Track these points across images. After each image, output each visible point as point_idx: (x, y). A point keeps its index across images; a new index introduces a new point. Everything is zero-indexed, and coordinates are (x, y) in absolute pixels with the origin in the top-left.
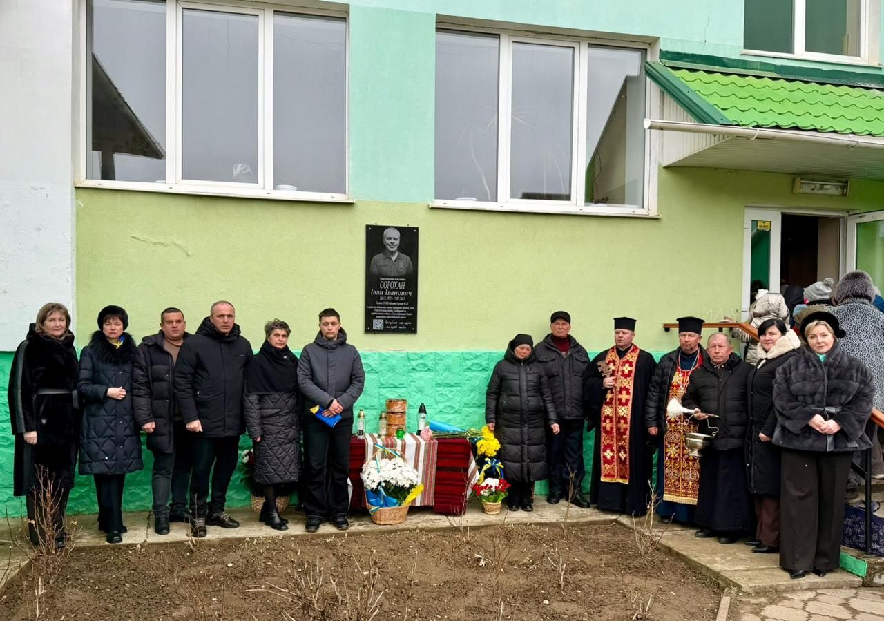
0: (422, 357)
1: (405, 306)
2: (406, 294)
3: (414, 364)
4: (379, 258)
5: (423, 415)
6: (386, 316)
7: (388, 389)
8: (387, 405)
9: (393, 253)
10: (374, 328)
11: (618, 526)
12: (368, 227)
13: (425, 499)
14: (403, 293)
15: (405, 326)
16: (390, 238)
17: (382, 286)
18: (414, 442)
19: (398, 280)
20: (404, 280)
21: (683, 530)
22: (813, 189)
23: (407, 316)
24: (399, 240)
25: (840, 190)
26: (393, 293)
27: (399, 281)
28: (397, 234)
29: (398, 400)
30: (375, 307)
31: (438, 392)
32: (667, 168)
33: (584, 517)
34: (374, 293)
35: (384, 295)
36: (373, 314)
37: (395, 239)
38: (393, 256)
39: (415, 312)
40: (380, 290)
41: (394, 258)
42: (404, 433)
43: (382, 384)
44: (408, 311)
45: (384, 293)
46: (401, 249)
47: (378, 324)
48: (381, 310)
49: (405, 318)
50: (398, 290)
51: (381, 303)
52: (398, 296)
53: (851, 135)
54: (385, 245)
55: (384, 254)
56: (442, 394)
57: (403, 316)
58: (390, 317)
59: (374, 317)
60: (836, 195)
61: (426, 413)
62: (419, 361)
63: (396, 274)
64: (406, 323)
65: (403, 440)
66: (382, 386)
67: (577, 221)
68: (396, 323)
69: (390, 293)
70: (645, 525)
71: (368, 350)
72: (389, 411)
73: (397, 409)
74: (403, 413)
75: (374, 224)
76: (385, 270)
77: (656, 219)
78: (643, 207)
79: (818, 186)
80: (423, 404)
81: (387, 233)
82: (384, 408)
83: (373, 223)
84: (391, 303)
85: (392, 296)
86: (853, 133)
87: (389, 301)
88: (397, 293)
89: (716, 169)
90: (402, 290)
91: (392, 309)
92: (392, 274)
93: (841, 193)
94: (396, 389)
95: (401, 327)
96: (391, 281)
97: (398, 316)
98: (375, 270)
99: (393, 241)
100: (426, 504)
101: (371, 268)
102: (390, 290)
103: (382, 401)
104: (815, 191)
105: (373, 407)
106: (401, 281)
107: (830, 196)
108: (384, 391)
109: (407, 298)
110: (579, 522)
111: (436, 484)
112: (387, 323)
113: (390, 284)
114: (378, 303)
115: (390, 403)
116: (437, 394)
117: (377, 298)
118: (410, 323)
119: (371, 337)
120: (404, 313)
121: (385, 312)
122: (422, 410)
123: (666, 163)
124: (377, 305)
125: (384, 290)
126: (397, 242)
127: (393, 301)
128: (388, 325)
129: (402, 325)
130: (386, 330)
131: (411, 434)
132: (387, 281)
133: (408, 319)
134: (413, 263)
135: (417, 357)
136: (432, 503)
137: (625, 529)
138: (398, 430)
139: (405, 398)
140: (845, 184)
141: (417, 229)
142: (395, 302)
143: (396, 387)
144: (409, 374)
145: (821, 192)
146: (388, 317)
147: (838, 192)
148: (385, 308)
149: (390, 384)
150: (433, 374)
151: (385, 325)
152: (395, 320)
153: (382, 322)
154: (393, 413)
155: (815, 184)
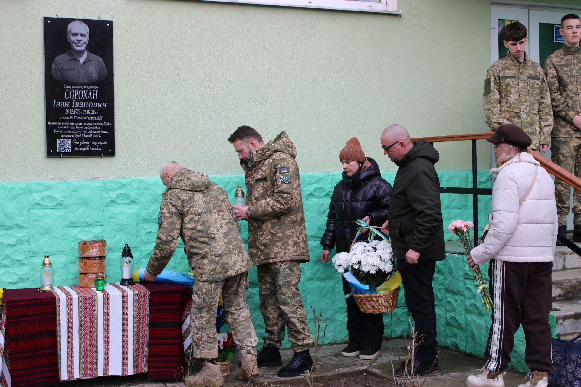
0: (123, 186)
1: (99, 121)
2: (100, 105)
3: (113, 195)
4: (62, 59)
5: (127, 259)
6: (74, 134)
7: (80, 229)
8: (80, 248)
9: (80, 53)
10: (59, 150)
11: (369, 377)
12: (46, 19)
13: (137, 366)
14: (95, 105)
15: (100, 147)
16: (76, 34)
17: (68, 95)
18: (120, 293)
19: (88, 87)
21: (443, 375)
23: (101, 134)
24: (88, 36)
26: (82, 105)
27: (89, 90)
28: (85, 29)
29: (96, 242)
30: (59, 123)
31: (145, 229)
33: (329, 371)
34: (57, 104)
35: (70, 107)
36: (57, 132)
37: (82, 35)
38: (81, 56)
39: (111, 130)
40: (65, 101)
41: (82, 60)
42: (105, 282)
43: (72, 222)
44: (103, 127)
45: (71, 104)
46: (90, 48)
47: (64, 145)
48: (67, 127)
49: (98, 136)
50: (89, 101)
51: (67, 118)
52: (88, 108)
54: (69, 43)
55: (68, 54)
56: (150, 232)
57: (97, 134)
58: (80, 136)
59: (59, 136)
61: (131, 257)
62: (118, 192)
63: (86, 81)
64: (101, 143)
65: (103, 291)
66: (73, 225)
67: (306, 15)
68: (88, 143)
69: (77, 105)
70: (406, 370)
71: (51, 179)
72: (84, 255)
73: (94, 252)
74: (102, 258)
75: (55, 16)
76: (72, 75)
77: (396, 15)
78: (380, 1)
80: (127, 245)
81: (73, 27)
82: (76, 253)
83: (52, 15)
84: (79, 118)
85: (82, 109)
87: (78, 115)
88: (87, 105)
90: (93, 101)
91: (82, 126)
92: (80, 81)
94: (90, 229)
95: (94, 149)
96: (79, 89)
97: (89, 134)
98: (57, 74)
99: (79, 37)
100: (139, 372)
101: (53, 72)
102: (78, 100)
103: (73, 244)
105: (60, 253)
106: (92, 90)
108: (74, 232)
109: (101, 111)
110: (325, 376)
111: (150, 344)
112: (76, 143)
113: (79, 93)
114: (63, 118)
115: (85, 245)
116: (143, 232)
117: (62, 111)
118: (105, 143)
119: (56, 162)
120: (97, 130)
121: (73, 130)
122: (127, 252)
124: (62, 121)
125: (71, 101)
126: (86, 39)
127: (82, 115)
128: (77, 146)
129: (95, 146)
130: (74, 153)
131: (113, 284)
132: (74, 89)
133: (103, 138)
134: (107, 66)
135: (116, 186)
136: (145, 370)
137: (378, 379)
138: (97, 280)
139: (104, 239)
141: (111, 22)
142: (85, 116)
143: (91, 226)
144: (107, 208)
146: (76, 136)
148: (72, 124)
149: (83, 222)
150: (137, 207)
151: (73, 146)
152: (87, 139)
153: (69, 143)
154: (89, 258)
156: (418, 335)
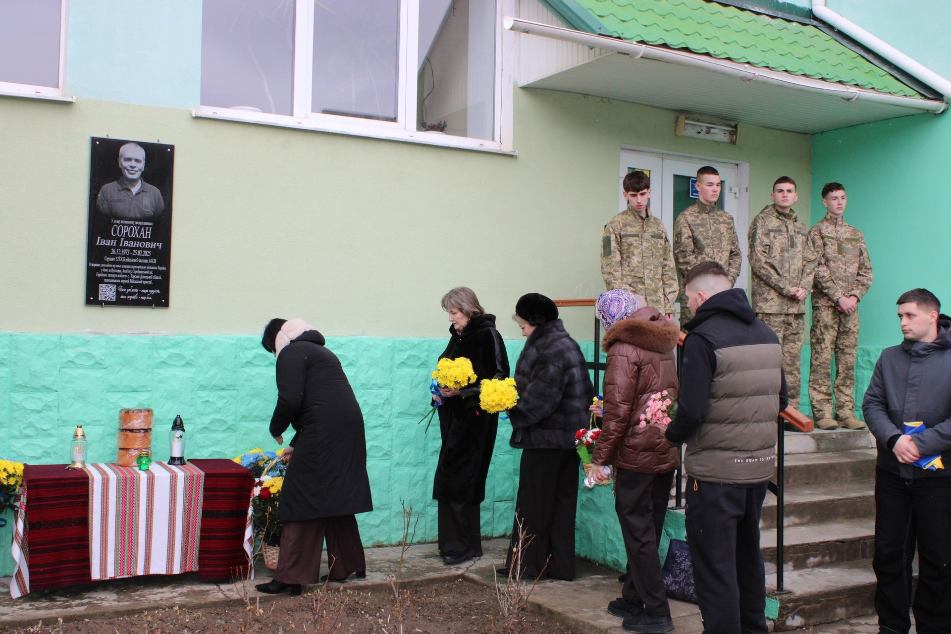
0: (177, 344)
1: (152, 265)
2: (153, 245)
3: (164, 354)
4: (110, 189)
5: (179, 433)
6: (121, 279)
7: (121, 394)
8: (121, 418)
9: (133, 182)
10: (101, 297)
11: (466, 583)
12: (94, 140)
13: (186, 563)
14: (147, 245)
15: (151, 295)
16: (129, 159)
17: (115, 232)
18: (168, 475)
19: (141, 223)
20: (149, 224)
21: (552, 582)
22: (699, 133)
23: (153, 280)
24: (143, 162)
25: (728, 136)
26: (131, 244)
27: (142, 227)
28: (141, 154)
29: (140, 411)
30: (103, 265)
31: (201, 398)
32: (525, 88)
33: (418, 575)
34: (101, 242)
35: (118, 247)
36: (99, 275)
37: (137, 161)
38: (133, 186)
39: (166, 275)
40: (111, 238)
41: (135, 190)
42: (150, 461)
43: (113, 386)
44: (156, 273)
45: (118, 243)
46: (147, 176)
47: (107, 292)
48: (112, 270)
49: (150, 282)
50: (141, 240)
51: (113, 259)
52: (139, 248)
53: (747, 66)
54: (120, 169)
55: (118, 183)
56: (207, 401)
57: (149, 280)
58: (127, 281)
59: (101, 281)
60: (725, 142)
61: (183, 430)
62: (171, 351)
63: (138, 215)
64: (153, 292)
65: (147, 470)
66: (114, 389)
67: (406, 150)
68: (136, 290)
69: (126, 244)
70: (510, 575)
71: (89, 332)
72: (125, 427)
73: (137, 423)
74: (147, 430)
75: (105, 136)
76: (120, 208)
77: (511, 156)
78: (493, 139)
79: (704, 129)
80: (179, 416)
81: (125, 150)
82: (116, 424)
83: (102, 135)
84: (128, 260)
85: (131, 249)
86: (748, 63)
87: (126, 256)
88: (138, 244)
89: (586, 95)
90: (146, 240)
91: (130, 269)
92: (132, 215)
93: (730, 140)
94: (135, 394)
95: (143, 298)
96: (129, 225)
97: (139, 280)
98: (104, 207)
99: (133, 163)
100: (187, 570)
101: (98, 203)
102: (127, 238)
103: (112, 412)
104: (701, 135)
105: (97, 422)
106: (145, 226)
107: (717, 142)
108: (115, 397)
109: (155, 253)
110: (413, 582)
111: (202, 538)
112: (122, 290)
113: (128, 230)
114: (108, 259)
115: (127, 414)
116: (199, 401)
117: (107, 250)
118: (158, 291)
119: (96, 312)
120: (149, 275)
121: (119, 274)
122: (178, 425)
123: (524, 82)
124: (106, 263)
125: (118, 239)
126: (141, 166)
127: (131, 257)
128: (124, 293)
129: (145, 295)
130: (120, 302)
131: (160, 463)
132: (124, 225)
133: (155, 285)
134: (165, 199)
135: (168, 344)
136: (195, 568)
137: (476, 586)
138: (140, 457)
139: (151, 408)
140: (734, 129)
141: (172, 147)
142: (135, 257)
143: (135, 391)
144: (157, 370)
145: (708, 137)
146: (123, 281)
147: (725, 138)
148: (119, 266)
149: (126, 386)
150: (193, 370)
151: (118, 294)
152: (135, 286)
153: (114, 289)
154: (131, 431)
155: (700, 126)
156: (526, 535)
